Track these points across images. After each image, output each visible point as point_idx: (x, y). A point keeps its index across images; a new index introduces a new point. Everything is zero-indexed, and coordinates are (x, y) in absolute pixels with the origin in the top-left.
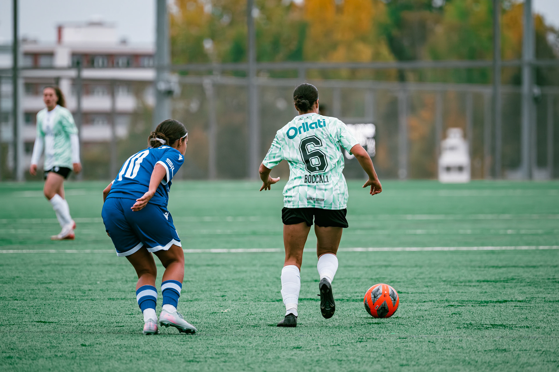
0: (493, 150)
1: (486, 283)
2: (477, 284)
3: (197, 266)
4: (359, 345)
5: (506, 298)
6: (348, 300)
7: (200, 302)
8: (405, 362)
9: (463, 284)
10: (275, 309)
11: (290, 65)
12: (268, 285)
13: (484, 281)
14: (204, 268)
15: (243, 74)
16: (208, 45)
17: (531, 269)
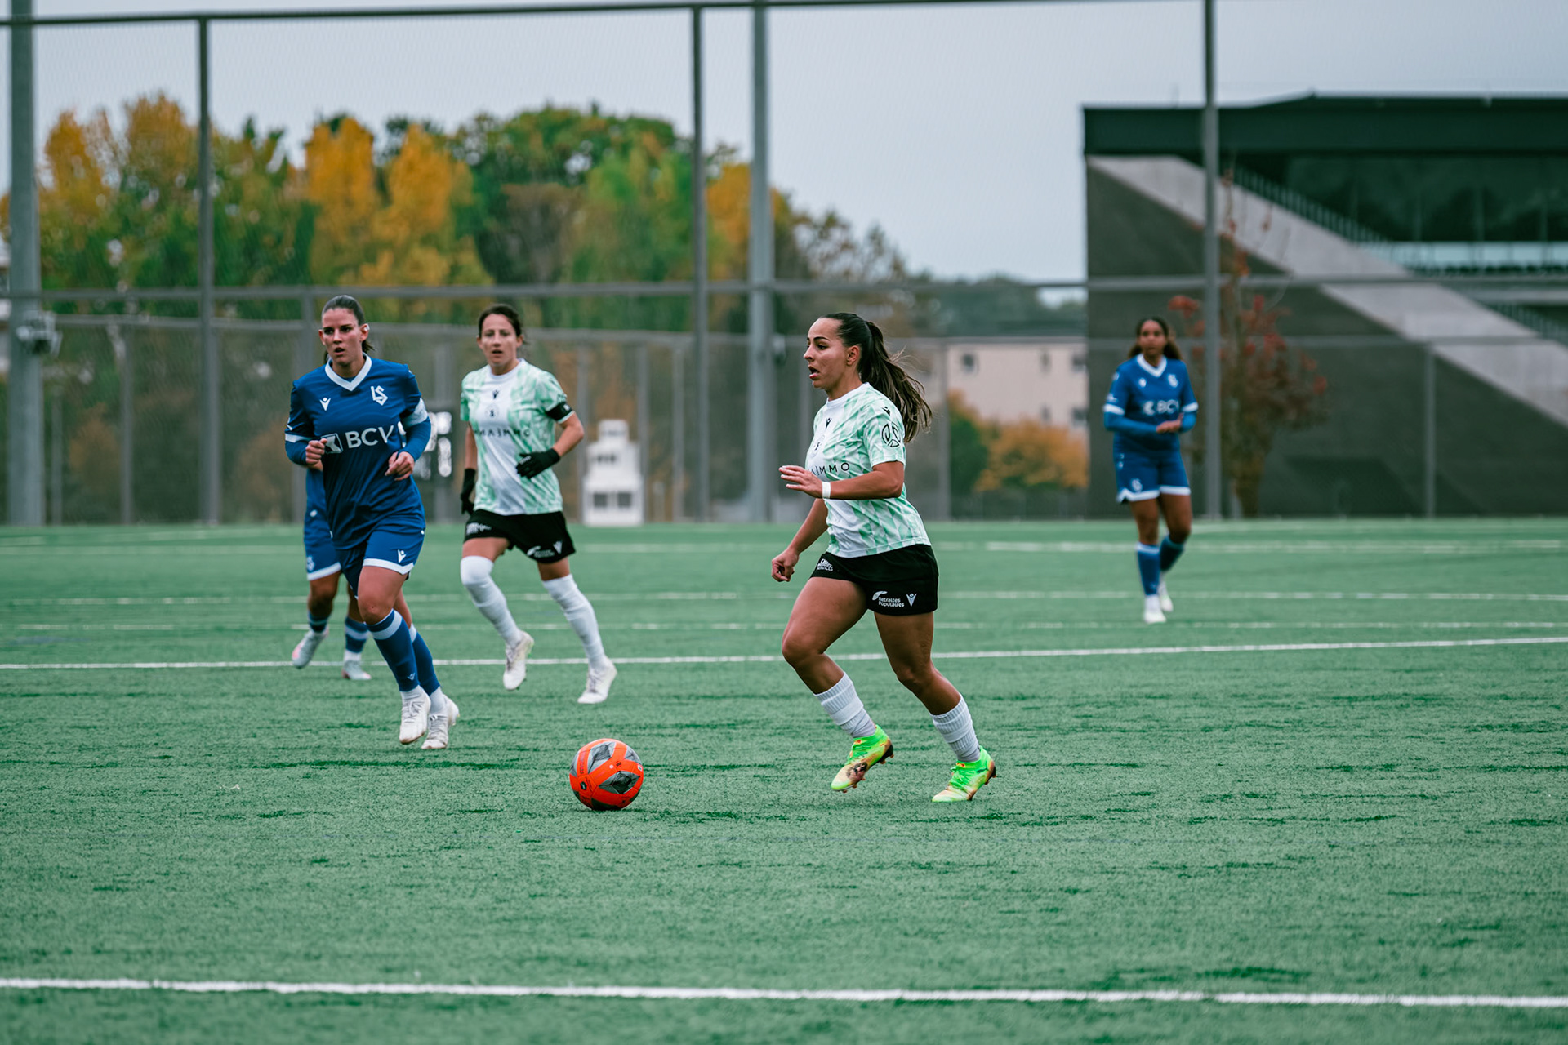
0: (691, 463)
1: (692, 730)
2: (676, 731)
3: (107, 696)
4: (445, 856)
5: (734, 760)
6: (417, 765)
7: (118, 770)
8: (539, 889)
9: (647, 731)
10: (271, 784)
11: (278, 292)
12: (255, 736)
13: (688, 726)
14: (124, 700)
15: (190, 311)
16: (116, 249)
17: (781, 702)
